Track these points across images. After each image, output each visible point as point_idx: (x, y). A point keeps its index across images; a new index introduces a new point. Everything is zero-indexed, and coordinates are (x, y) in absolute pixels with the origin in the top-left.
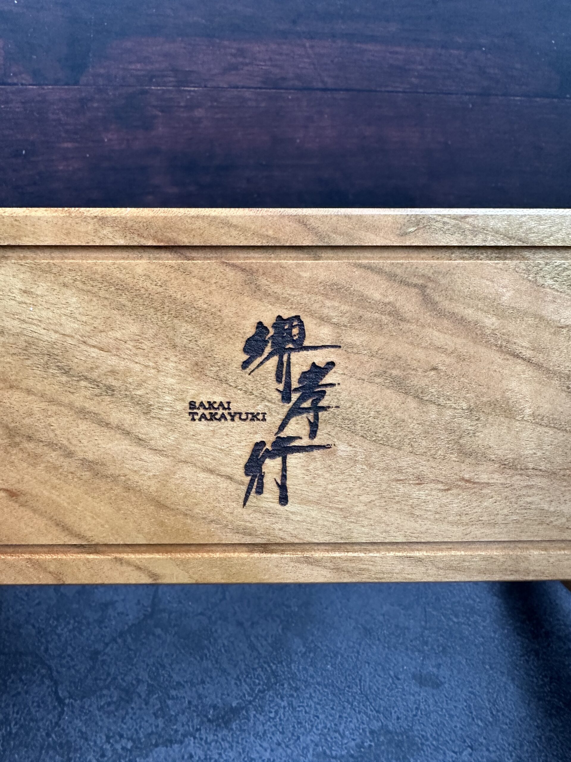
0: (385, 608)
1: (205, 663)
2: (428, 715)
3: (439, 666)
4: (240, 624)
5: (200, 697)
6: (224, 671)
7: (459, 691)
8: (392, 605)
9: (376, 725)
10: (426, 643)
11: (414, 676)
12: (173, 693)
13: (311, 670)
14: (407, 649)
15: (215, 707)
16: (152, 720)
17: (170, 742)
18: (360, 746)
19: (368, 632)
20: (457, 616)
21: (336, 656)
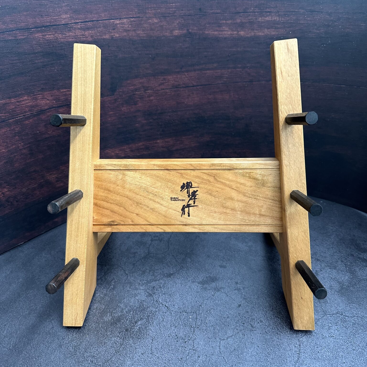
0: (214, 251)
1: (164, 265)
2: (221, 273)
3: (226, 263)
4: (173, 256)
5: (163, 272)
6: (169, 266)
7: (231, 268)
8: (216, 250)
9: (207, 276)
10: (224, 258)
11: (219, 266)
12: (156, 271)
13: (192, 265)
14: (219, 260)
15: (167, 274)
16: (151, 277)
17: (156, 281)
18: (202, 280)
19: (208, 256)
20: (234, 252)
21: (199, 262)
